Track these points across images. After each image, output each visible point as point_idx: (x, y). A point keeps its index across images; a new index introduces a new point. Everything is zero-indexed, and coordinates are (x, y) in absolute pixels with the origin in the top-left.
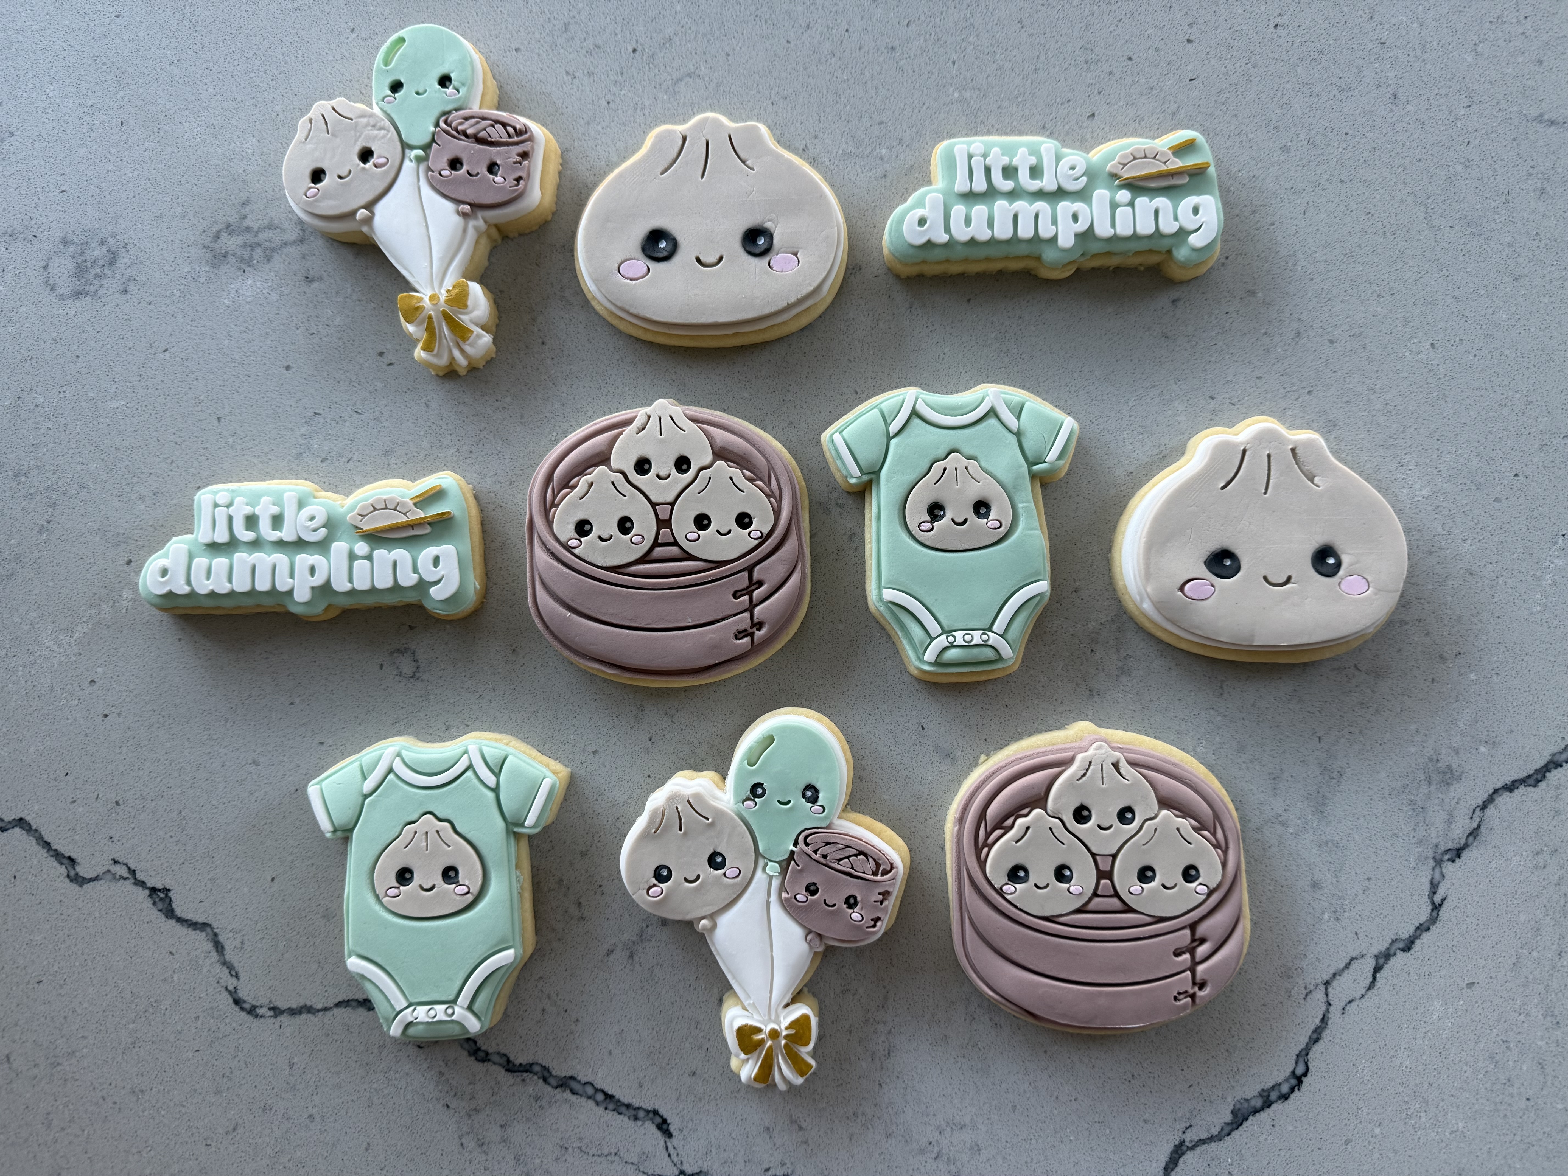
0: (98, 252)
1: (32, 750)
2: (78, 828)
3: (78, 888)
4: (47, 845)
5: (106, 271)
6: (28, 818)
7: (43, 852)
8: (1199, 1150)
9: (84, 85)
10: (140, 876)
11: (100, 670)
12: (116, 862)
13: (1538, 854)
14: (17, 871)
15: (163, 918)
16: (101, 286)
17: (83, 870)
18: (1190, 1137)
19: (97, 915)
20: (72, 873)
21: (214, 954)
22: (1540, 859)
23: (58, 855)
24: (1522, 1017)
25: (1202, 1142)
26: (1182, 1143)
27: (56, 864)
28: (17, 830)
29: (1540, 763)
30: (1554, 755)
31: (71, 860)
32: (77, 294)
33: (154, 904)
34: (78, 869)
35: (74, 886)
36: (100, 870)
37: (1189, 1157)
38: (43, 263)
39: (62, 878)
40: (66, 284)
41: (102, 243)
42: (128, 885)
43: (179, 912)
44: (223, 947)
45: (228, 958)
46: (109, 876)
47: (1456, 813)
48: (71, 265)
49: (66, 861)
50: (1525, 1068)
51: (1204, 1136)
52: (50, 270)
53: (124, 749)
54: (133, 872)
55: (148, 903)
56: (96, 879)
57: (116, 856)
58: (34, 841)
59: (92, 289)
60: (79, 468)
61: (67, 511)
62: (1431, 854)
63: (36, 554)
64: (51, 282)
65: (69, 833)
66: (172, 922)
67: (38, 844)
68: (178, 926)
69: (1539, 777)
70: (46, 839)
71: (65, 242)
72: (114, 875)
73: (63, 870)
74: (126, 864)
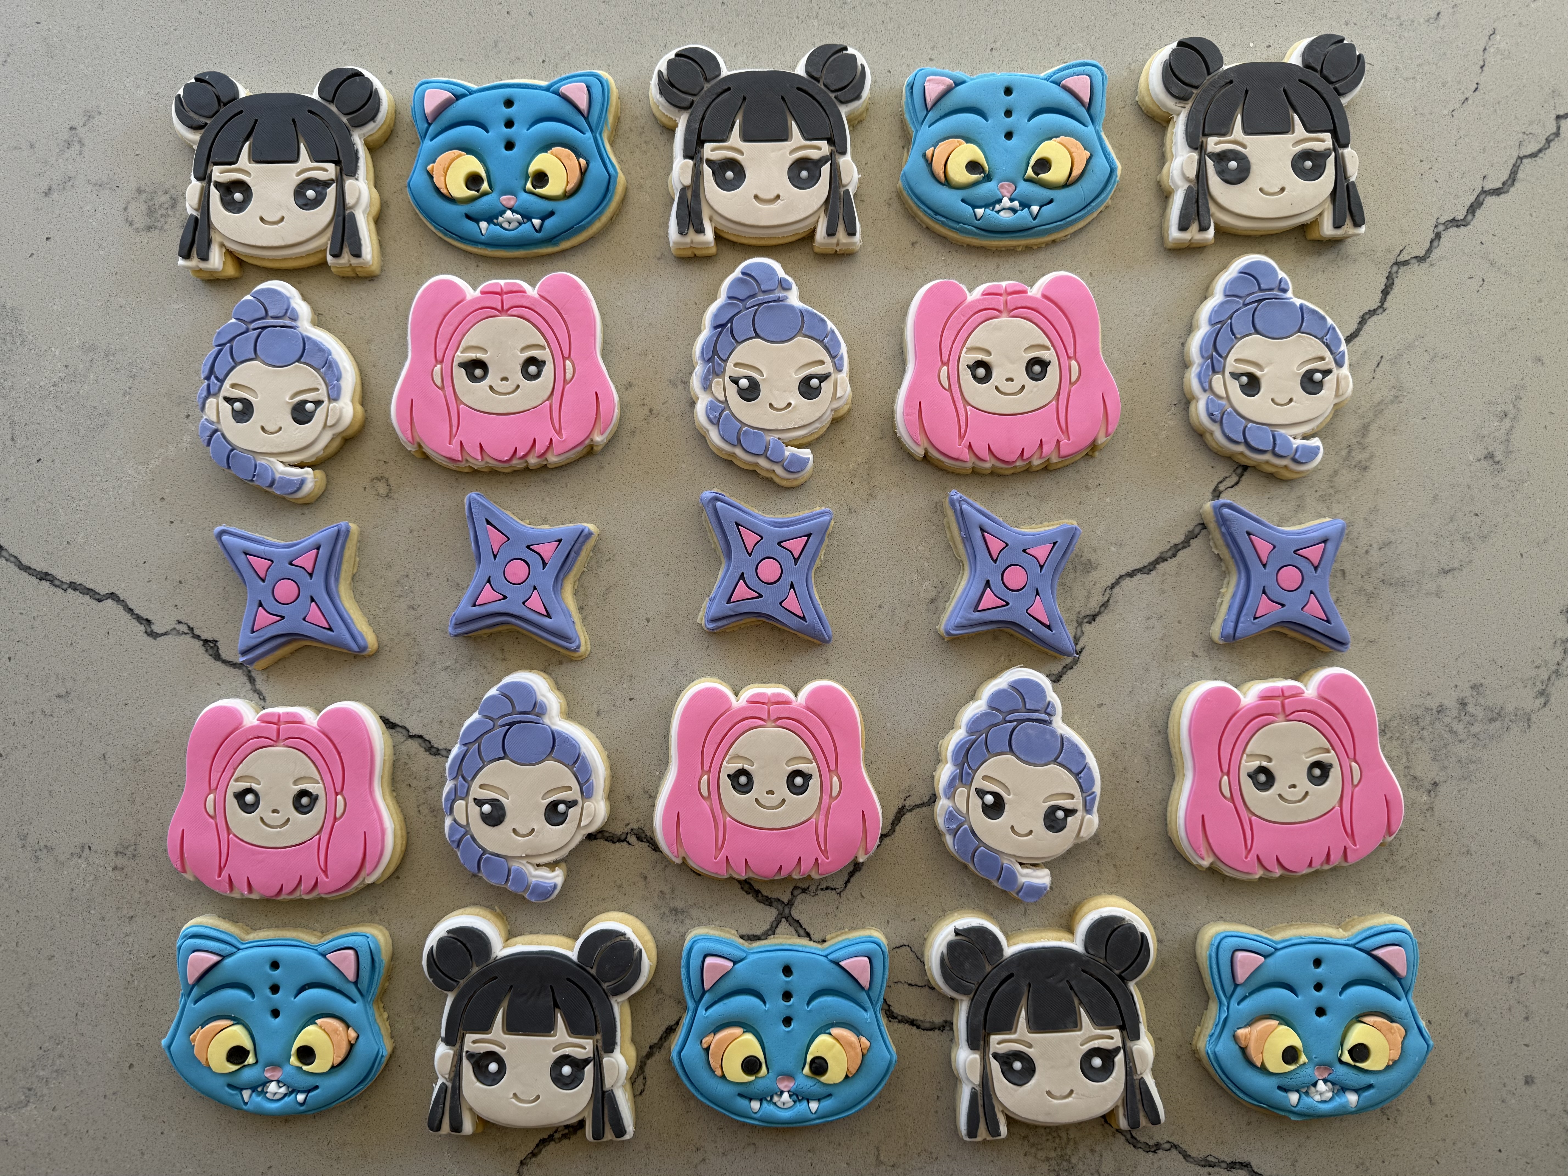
0: (164, 199)
1: (120, 545)
2: (153, 599)
3: (153, 640)
4: (131, 611)
5: (170, 212)
6: (117, 593)
7: (128, 616)
8: (915, 811)
9: (151, 78)
10: (196, 632)
11: (167, 490)
12: (179, 622)
13: (1149, 618)
14: (110, 629)
15: (213, 661)
16: (166, 223)
17: (156, 628)
18: (909, 803)
19: (166, 658)
20: (149, 630)
21: (248, 684)
22: (1150, 623)
23: (138, 618)
24: (1135, 728)
25: (917, 806)
26: (904, 807)
27: (137, 624)
28: (110, 601)
29: (1152, 558)
30: (1162, 553)
31: (148, 621)
32: (149, 228)
33: (207, 650)
34: (153, 627)
35: (150, 639)
36: (168, 628)
37: (908, 816)
38: (124, 206)
39: (141, 633)
40: (140, 221)
41: (166, 193)
42: (188, 638)
43: (224, 656)
44: (254, 680)
45: (258, 687)
46: (174, 632)
47: (1093, 591)
48: (144, 208)
49: (144, 622)
50: (1136, 761)
51: (918, 802)
52: (129, 210)
53: (185, 545)
54: (191, 629)
55: (202, 650)
56: (166, 634)
57: (179, 618)
58: (121, 608)
59: (159, 225)
60: (151, 351)
61: (143, 380)
62: (1075, 618)
63: (121, 409)
64: (130, 219)
65: (147, 603)
66: (219, 663)
67: (125, 610)
68: (223, 666)
69: (1151, 567)
70: (130, 607)
71: (139, 191)
72: (178, 631)
73: (142, 628)
74: (186, 624)
